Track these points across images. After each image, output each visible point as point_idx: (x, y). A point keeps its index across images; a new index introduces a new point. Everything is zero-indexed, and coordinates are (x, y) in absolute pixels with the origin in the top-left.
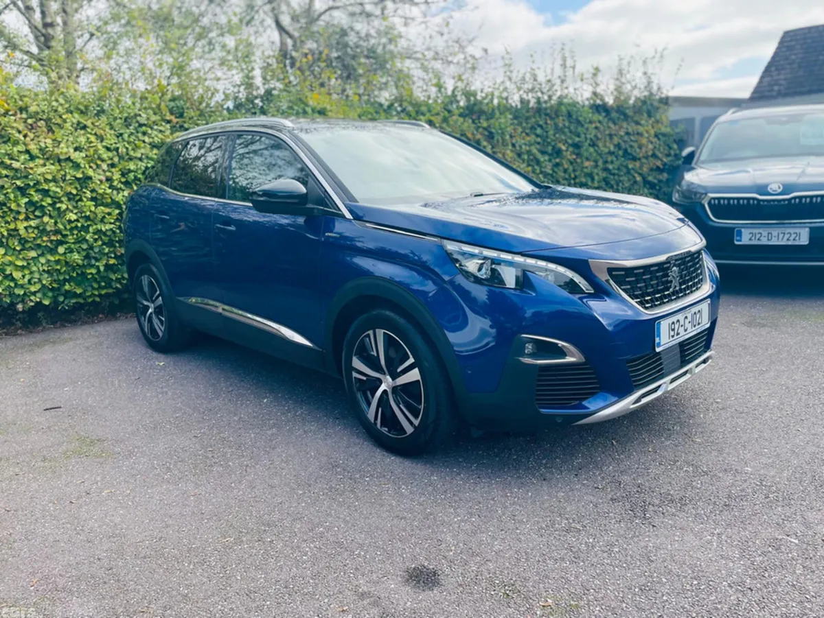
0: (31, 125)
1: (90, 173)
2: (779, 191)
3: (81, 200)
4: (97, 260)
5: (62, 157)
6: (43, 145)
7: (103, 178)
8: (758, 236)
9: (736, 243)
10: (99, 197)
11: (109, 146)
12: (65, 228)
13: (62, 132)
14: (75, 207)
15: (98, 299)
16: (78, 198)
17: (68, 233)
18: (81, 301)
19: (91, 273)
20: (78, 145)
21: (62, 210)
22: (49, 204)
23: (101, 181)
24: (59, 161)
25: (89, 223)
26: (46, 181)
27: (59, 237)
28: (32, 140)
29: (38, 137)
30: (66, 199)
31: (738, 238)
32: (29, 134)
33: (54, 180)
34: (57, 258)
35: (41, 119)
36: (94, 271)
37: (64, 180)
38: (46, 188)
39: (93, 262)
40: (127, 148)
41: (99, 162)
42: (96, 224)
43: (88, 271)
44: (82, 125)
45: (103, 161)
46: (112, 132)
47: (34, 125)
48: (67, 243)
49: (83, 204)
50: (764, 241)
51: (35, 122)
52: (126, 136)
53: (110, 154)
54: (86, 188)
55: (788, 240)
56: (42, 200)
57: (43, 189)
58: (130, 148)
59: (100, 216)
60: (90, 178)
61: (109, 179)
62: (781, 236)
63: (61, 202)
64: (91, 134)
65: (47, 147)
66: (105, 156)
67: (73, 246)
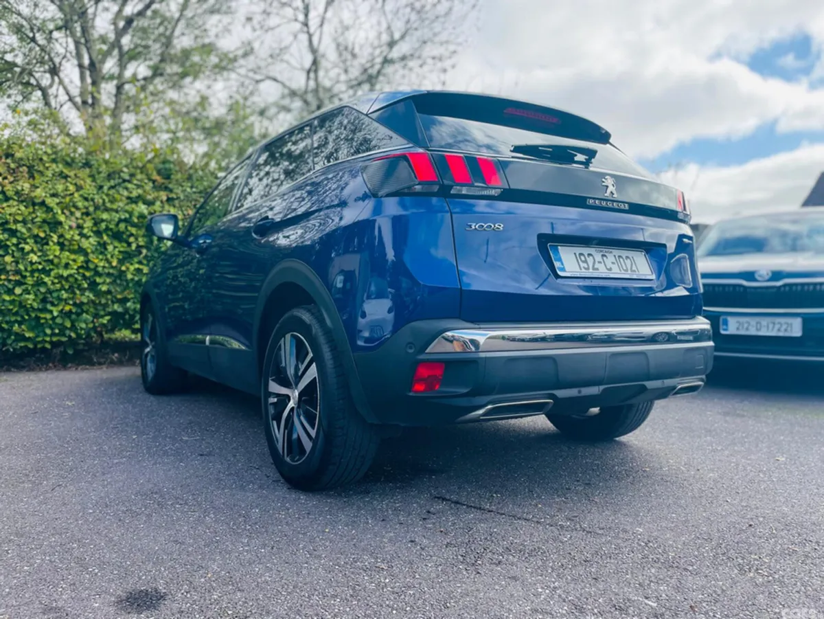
0: (13, 170)
1: (62, 218)
2: (767, 278)
3: (47, 244)
4: (53, 304)
5: (37, 201)
6: (19, 188)
7: (74, 225)
8: (746, 325)
9: (723, 332)
10: (66, 243)
11: (86, 196)
12: (26, 270)
13: (42, 179)
14: (40, 251)
15: (48, 346)
16: (45, 241)
17: (28, 274)
18: (31, 346)
19: (45, 318)
20: (55, 192)
21: (26, 251)
22: (13, 244)
23: (71, 227)
24: (34, 204)
25: (51, 267)
26: (16, 222)
27: (18, 278)
28: (11, 183)
29: (18, 181)
30: (33, 241)
31: (725, 327)
32: (9, 177)
33: (24, 222)
34: (12, 297)
35: (24, 165)
36: (48, 316)
37: (33, 223)
38: (14, 227)
39: (49, 307)
40: (104, 200)
41: (73, 210)
42: (58, 268)
43: (42, 316)
44: (63, 175)
45: (77, 208)
46: (94, 184)
47: (16, 170)
48: (26, 284)
49: (48, 247)
50: (753, 332)
51: (18, 168)
52: (105, 188)
53: (86, 204)
54: (55, 232)
55: (779, 330)
56: (7, 240)
57: (10, 230)
58: (107, 200)
59: (64, 261)
60: (60, 223)
61: (80, 227)
62: (771, 326)
63: (27, 243)
64: (71, 183)
65: (23, 190)
66: (80, 204)
67: (30, 288)
